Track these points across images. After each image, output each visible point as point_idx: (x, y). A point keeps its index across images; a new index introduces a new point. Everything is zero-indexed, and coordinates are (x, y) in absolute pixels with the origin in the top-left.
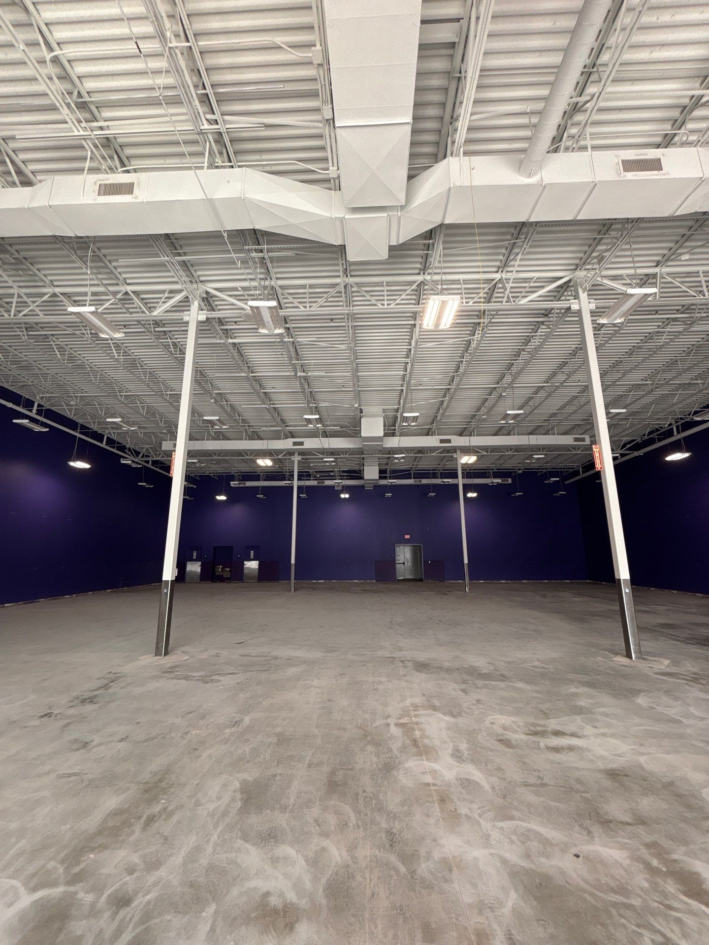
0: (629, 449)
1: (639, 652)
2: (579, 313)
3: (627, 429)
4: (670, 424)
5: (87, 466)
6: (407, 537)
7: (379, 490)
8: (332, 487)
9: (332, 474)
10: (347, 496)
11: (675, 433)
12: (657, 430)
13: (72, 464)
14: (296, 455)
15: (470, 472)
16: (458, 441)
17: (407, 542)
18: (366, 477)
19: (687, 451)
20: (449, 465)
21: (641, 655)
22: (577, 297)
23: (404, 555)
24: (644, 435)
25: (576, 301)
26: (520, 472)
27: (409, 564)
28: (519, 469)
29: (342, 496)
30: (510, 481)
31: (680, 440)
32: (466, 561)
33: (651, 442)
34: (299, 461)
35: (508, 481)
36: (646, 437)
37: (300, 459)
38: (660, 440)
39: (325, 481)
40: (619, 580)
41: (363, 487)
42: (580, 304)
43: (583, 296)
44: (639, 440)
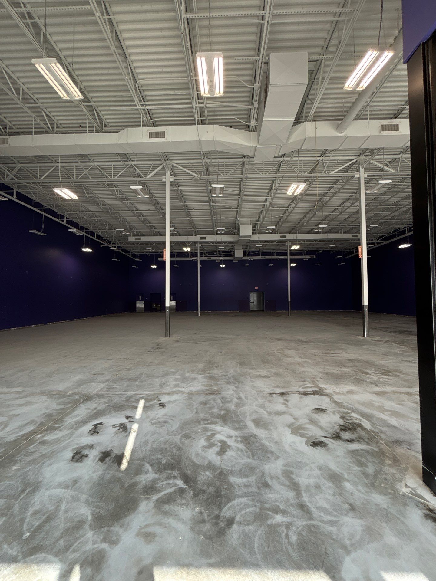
0: (382, 240)
1: (368, 334)
2: (359, 178)
3: (381, 230)
4: (405, 227)
5: (91, 251)
6: (256, 288)
7: (241, 262)
8: (215, 261)
9: (215, 253)
10: (224, 266)
11: (406, 233)
12: (397, 230)
13: (83, 250)
14: (198, 243)
15: (293, 253)
16: (290, 237)
17: (256, 290)
18: (236, 256)
19: (410, 243)
20: (282, 249)
21: (369, 336)
22: (358, 170)
23: (253, 298)
24: (390, 233)
25: (358, 173)
26: (321, 252)
27: (255, 303)
28: (320, 250)
29: (221, 266)
30: (315, 257)
31: (407, 236)
32: (289, 300)
33: (393, 236)
34: (200, 247)
35: (313, 257)
36: (391, 234)
37: (200, 246)
38: (398, 236)
39: (212, 258)
40: (364, 306)
41: (232, 260)
42: (360, 174)
43: (362, 170)
44: (388, 235)
